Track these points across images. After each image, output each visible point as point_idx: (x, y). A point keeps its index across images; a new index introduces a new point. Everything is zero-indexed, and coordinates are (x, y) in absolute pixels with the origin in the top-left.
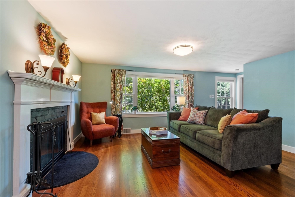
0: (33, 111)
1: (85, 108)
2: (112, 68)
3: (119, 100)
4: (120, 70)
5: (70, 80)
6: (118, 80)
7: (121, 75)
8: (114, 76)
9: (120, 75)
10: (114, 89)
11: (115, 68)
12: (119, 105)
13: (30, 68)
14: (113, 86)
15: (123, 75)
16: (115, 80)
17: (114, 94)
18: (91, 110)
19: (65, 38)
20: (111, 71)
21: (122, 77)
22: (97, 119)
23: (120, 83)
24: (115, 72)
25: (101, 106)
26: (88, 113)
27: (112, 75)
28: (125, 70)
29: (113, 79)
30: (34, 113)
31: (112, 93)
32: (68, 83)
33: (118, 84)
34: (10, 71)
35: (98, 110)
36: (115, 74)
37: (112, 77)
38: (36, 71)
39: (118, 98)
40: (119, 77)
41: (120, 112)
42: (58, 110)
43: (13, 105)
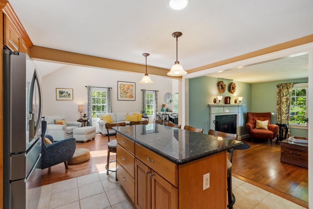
0: (216, 116)
1: (251, 117)
2: (277, 84)
3: (285, 112)
4: (286, 84)
5: (237, 100)
6: (285, 94)
7: (288, 88)
8: (280, 91)
9: (286, 88)
10: (280, 102)
11: (281, 83)
12: (285, 116)
13: (215, 101)
14: (279, 99)
15: (290, 88)
16: (280, 94)
17: (280, 105)
18: (256, 118)
19: (232, 80)
20: (277, 86)
21: (289, 90)
22: (260, 125)
23: (285, 96)
24: (281, 87)
25: (266, 116)
26: (253, 120)
27: (277, 89)
28: (292, 84)
29: (279, 93)
30: (216, 117)
31: (278, 105)
32: (236, 102)
33: (284, 97)
34: (209, 104)
35: (263, 118)
36: (281, 89)
37: (278, 91)
38: (217, 102)
39: (284, 110)
40: (285, 91)
41: (286, 122)
42: (229, 117)
43: (210, 114)
